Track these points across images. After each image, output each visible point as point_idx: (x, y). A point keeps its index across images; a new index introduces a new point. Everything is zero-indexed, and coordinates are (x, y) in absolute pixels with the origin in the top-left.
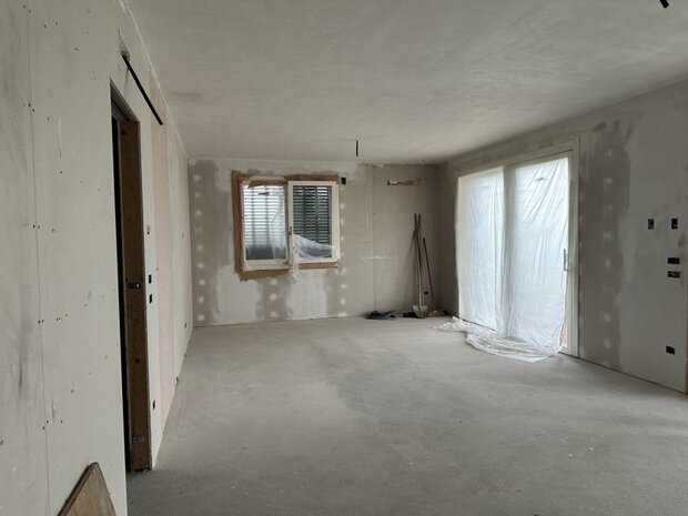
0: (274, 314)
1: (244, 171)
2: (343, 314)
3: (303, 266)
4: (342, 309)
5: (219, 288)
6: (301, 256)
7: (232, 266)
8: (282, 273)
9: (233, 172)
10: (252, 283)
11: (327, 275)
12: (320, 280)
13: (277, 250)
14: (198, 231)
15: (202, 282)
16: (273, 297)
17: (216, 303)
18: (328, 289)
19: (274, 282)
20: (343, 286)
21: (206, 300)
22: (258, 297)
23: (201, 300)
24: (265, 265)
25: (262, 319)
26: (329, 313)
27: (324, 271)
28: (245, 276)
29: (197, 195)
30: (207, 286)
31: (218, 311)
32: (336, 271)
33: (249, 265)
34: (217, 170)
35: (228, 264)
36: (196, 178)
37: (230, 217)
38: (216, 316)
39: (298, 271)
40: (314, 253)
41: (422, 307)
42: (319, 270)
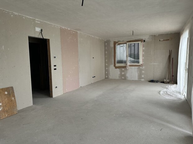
0: (123, 78)
1: (117, 41)
2: (143, 80)
3: (130, 66)
4: (143, 78)
5: (110, 70)
6: (130, 63)
7: (113, 66)
8: (125, 67)
10: (118, 69)
11: (138, 68)
12: (136, 70)
13: (124, 61)
14: (106, 56)
15: (107, 69)
16: (123, 73)
17: (110, 74)
18: (138, 72)
19: (123, 69)
20: (143, 72)
22: (119, 73)
23: (107, 72)
24: (121, 65)
25: (120, 78)
26: (138, 79)
27: (137, 67)
28: (116, 68)
29: (106, 48)
30: (108, 69)
31: (110, 76)
32: (141, 67)
33: (117, 65)
34: (111, 42)
36: (106, 44)
37: (113, 53)
38: (109, 76)
39: (129, 67)
40: (134, 62)
41: (167, 80)
42: (136, 67)
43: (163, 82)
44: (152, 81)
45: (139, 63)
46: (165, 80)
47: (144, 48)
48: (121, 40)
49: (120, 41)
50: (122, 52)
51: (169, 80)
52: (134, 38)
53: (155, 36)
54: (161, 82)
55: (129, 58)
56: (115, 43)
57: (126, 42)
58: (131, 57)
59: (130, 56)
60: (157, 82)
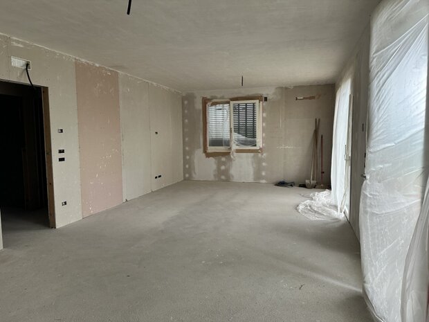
0: (223, 177)
1: (209, 97)
2: (264, 181)
3: (238, 151)
4: (263, 178)
5: (196, 161)
6: (237, 145)
7: (202, 149)
8: (227, 154)
9: (203, 98)
10: (212, 159)
11: (254, 157)
12: (250, 160)
13: (225, 142)
14: (186, 130)
15: (188, 157)
16: (223, 168)
17: (194, 169)
18: (255, 166)
19: (223, 159)
21: (190, 167)
22: (215, 167)
23: (187, 166)
24: (219, 150)
25: (217, 179)
26: (255, 180)
27: (252, 154)
28: (208, 155)
29: (186, 111)
30: (190, 159)
31: (195, 173)
32: (260, 155)
33: (211, 149)
34: (196, 98)
35: (200, 148)
36: (186, 102)
37: (201, 123)
38: (194, 175)
39: (235, 154)
40: (245, 143)
41: (312, 182)
42: (249, 154)
43: (304, 186)
44: (282, 184)
45: (255, 145)
46: (307, 181)
47: (265, 115)
48: (219, 96)
49: (216, 98)
50: (220, 121)
51: (315, 182)
52: (244, 93)
53: (286, 88)
54: (300, 186)
55: (235, 136)
56: (205, 102)
57: (228, 100)
58: (239, 133)
59: (238, 130)
60: (291, 185)
